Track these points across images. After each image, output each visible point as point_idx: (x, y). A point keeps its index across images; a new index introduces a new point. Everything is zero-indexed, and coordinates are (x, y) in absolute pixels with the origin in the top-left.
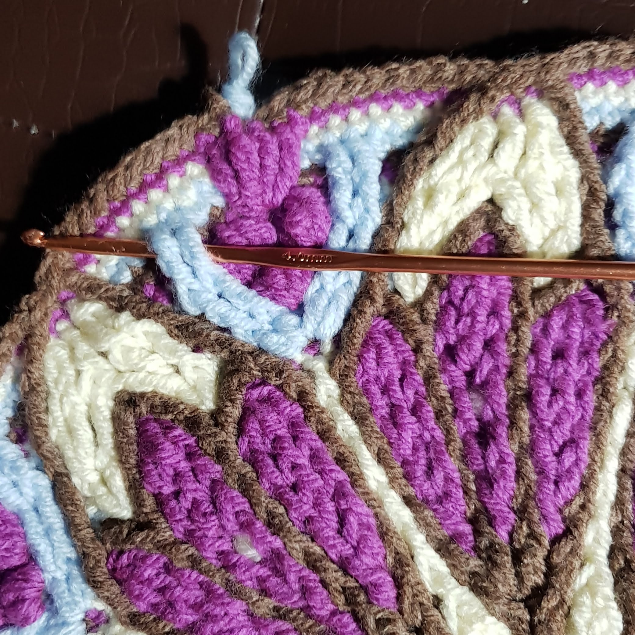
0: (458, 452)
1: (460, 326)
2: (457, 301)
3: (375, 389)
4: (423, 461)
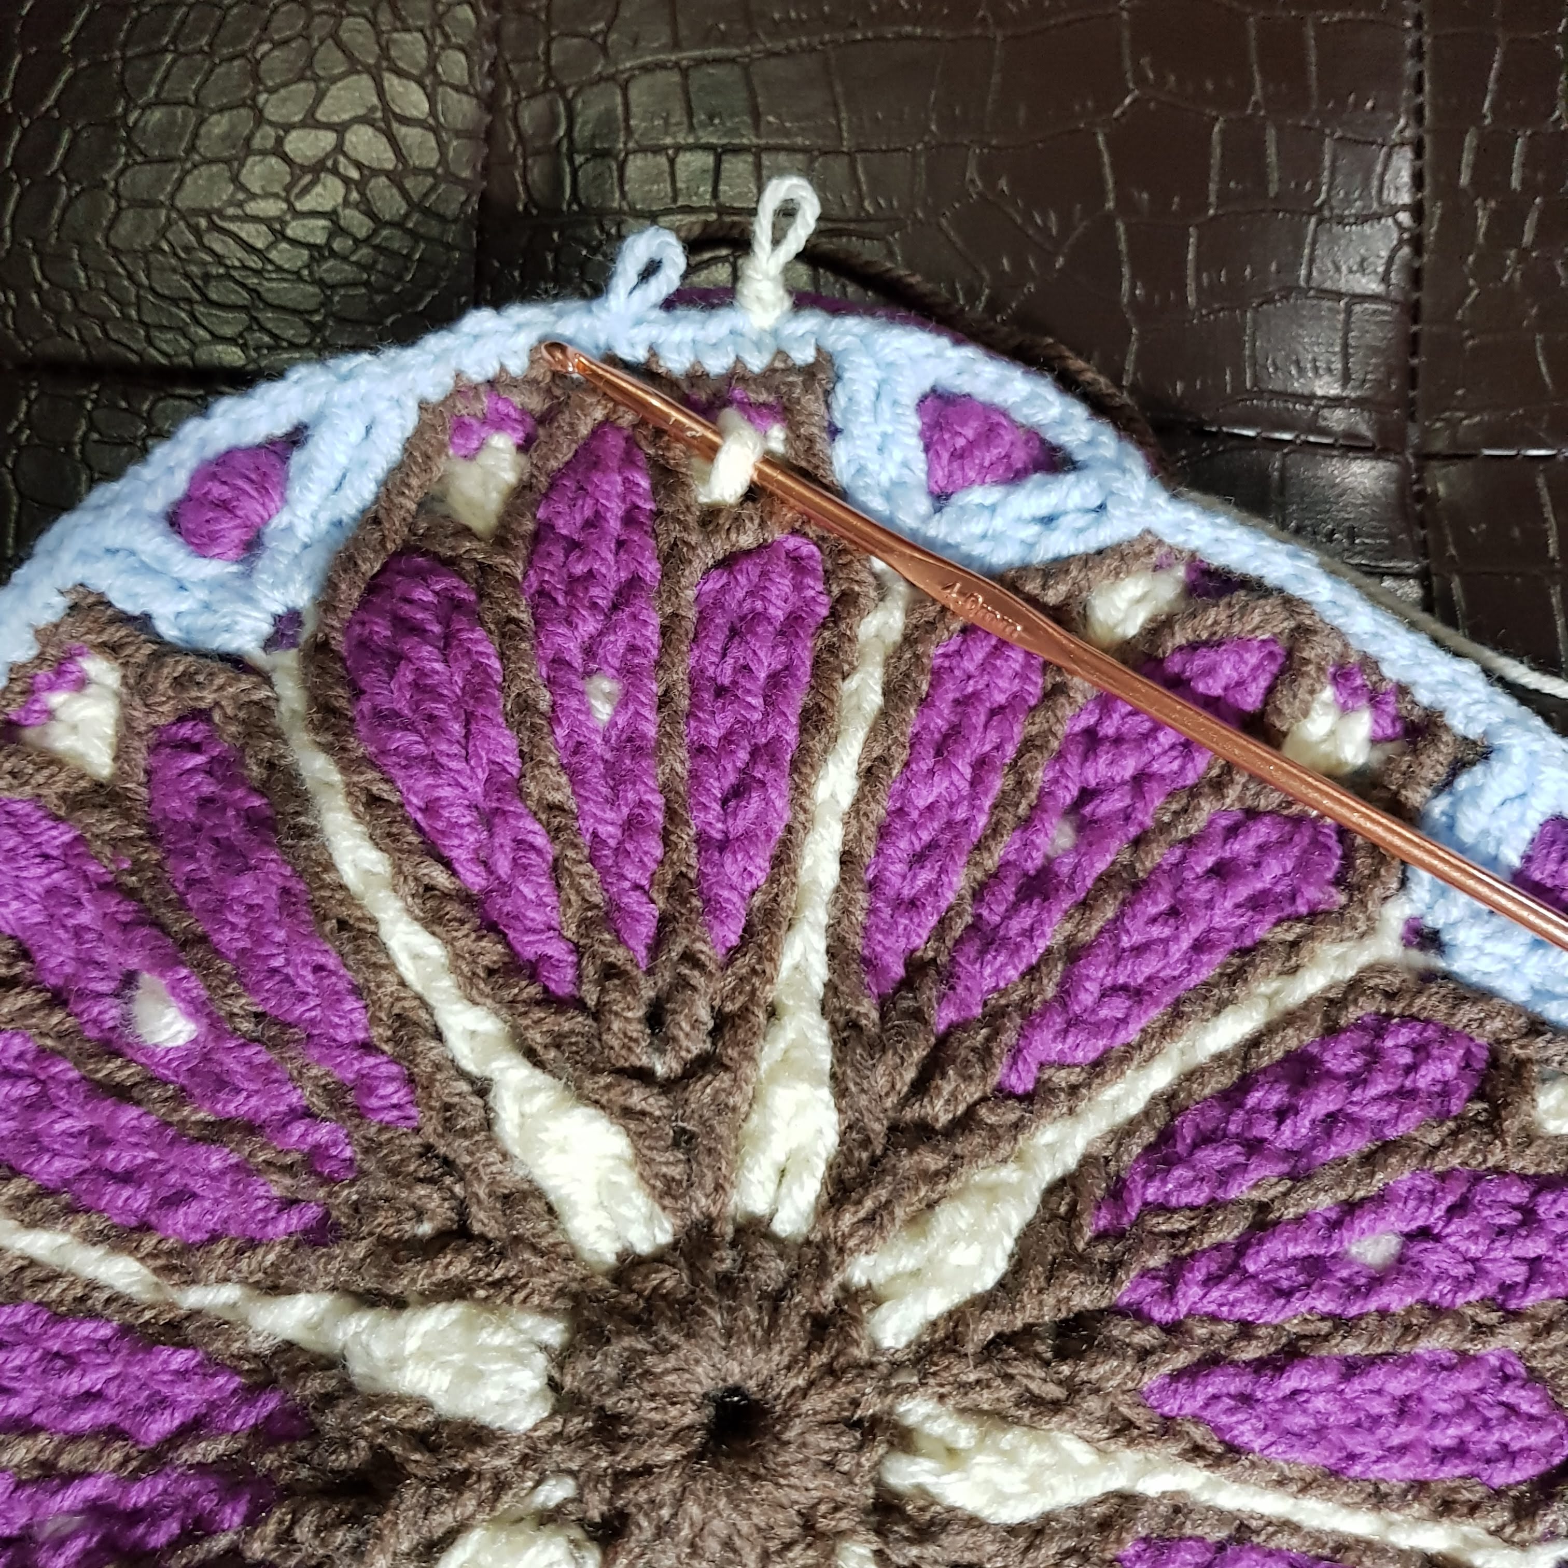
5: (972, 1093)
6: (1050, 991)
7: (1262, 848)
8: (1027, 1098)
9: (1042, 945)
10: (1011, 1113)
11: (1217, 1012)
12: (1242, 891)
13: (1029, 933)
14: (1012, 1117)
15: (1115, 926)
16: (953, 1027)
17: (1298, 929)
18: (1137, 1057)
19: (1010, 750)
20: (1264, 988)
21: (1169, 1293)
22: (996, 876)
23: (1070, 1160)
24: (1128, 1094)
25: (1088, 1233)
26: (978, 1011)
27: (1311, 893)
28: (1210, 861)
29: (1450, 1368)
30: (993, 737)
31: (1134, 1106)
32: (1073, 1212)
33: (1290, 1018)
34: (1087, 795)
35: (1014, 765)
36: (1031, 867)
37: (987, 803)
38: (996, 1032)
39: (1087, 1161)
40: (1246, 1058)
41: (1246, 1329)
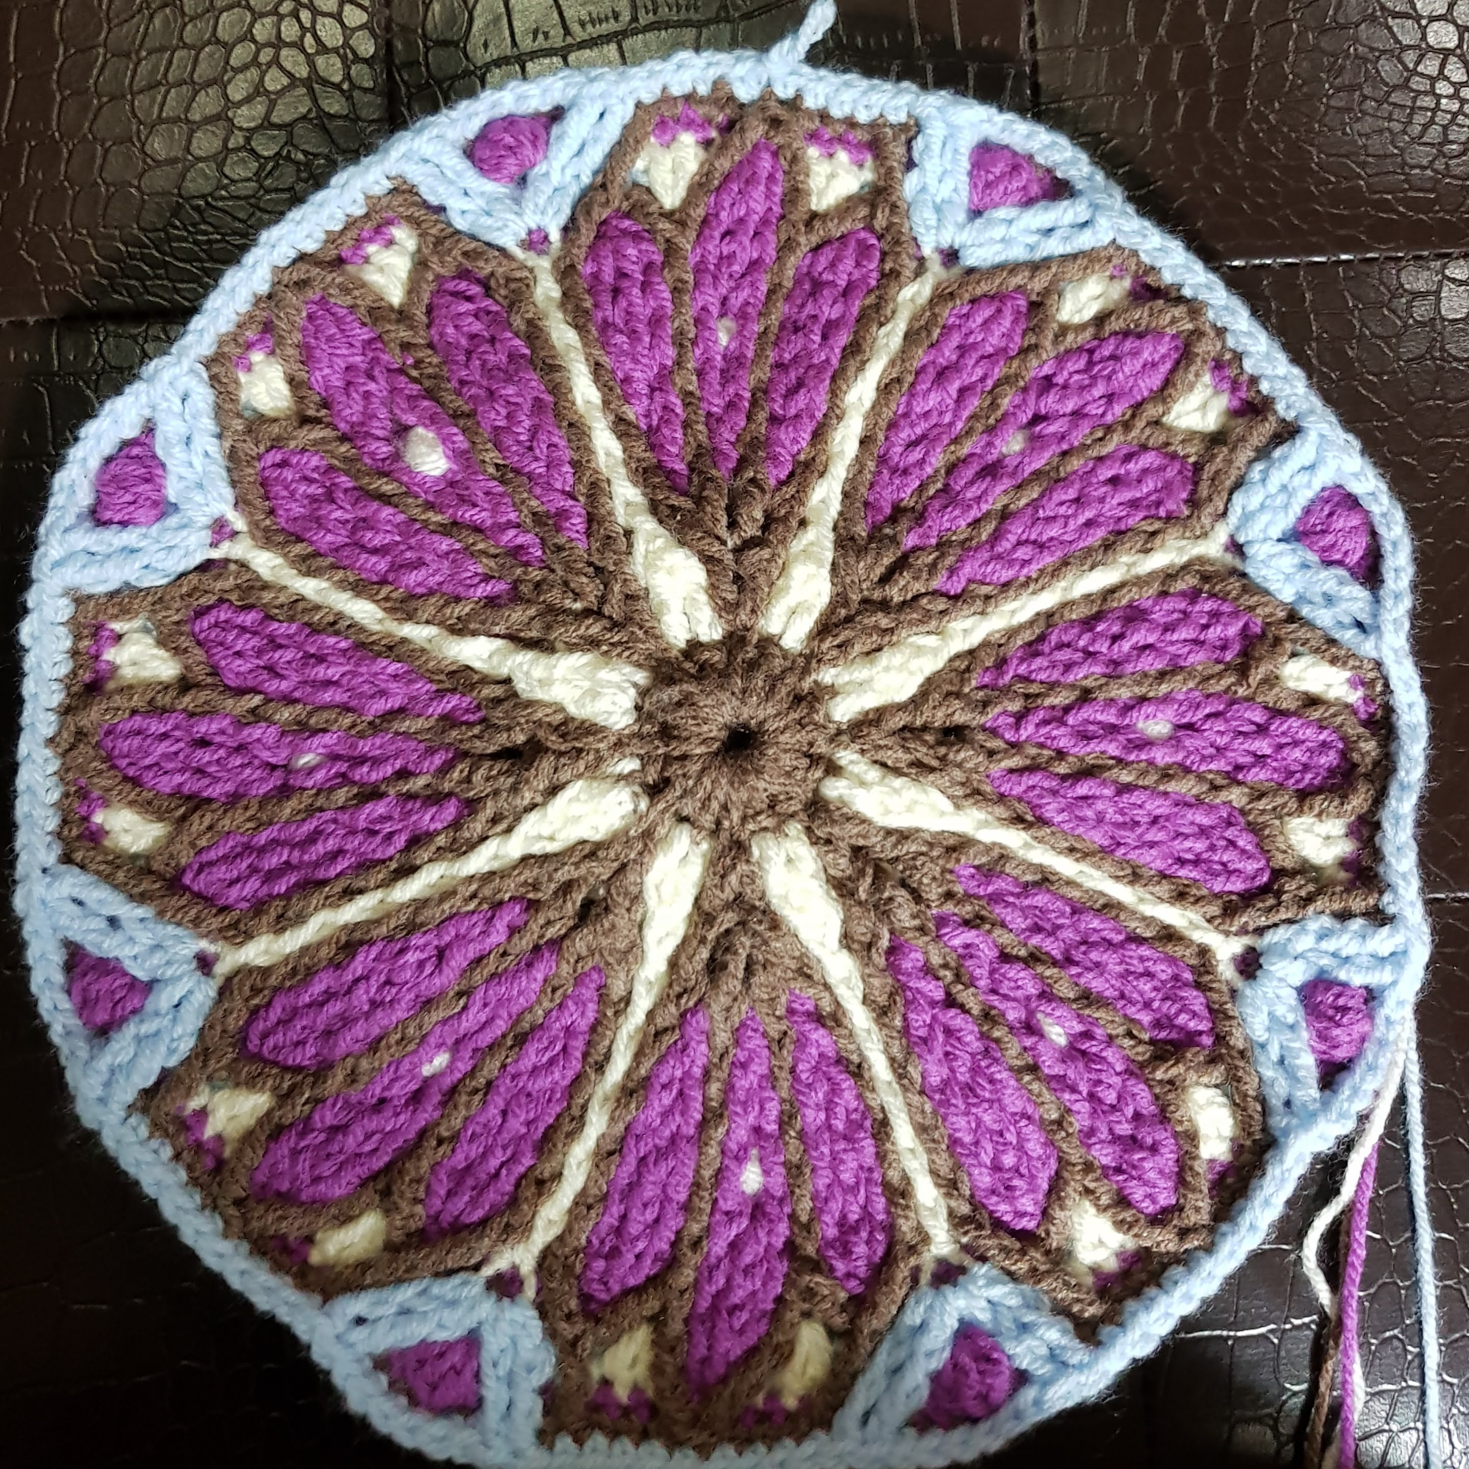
0: (953, 458)
1: (1076, 377)
2: (1097, 356)
3: (955, 339)
4: (919, 431)
5: (918, 587)
6: (984, 537)
7: (1145, 471)
8: (955, 598)
9: (985, 507)
10: (941, 604)
11: (1092, 568)
12: (1127, 495)
13: (978, 499)
14: (941, 607)
15: (1034, 504)
16: (915, 549)
17: (1157, 525)
18: (1032, 586)
19: (990, 383)
20: (1125, 559)
21: (1017, 726)
22: (965, 461)
23: (974, 640)
24: (1022, 607)
25: (974, 683)
26: (934, 541)
27: (1171, 505)
28: (1110, 474)
29: (1189, 805)
30: (979, 372)
31: (1024, 616)
32: (968, 670)
33: (1140, 582)
34: (1037, 419)
35: (991, 392)
36: (990, 459)
37: (966, 414)
38: (942, 556)
39: (985, 644)
40: (1105, 600)
41: (1061, 755)
